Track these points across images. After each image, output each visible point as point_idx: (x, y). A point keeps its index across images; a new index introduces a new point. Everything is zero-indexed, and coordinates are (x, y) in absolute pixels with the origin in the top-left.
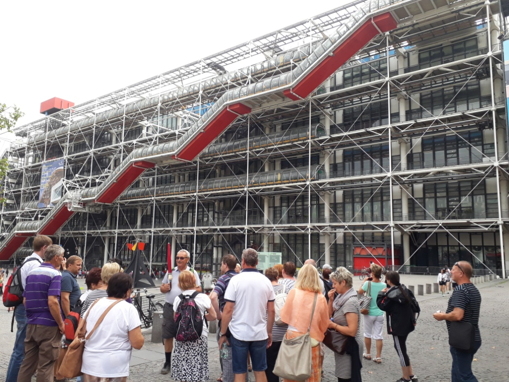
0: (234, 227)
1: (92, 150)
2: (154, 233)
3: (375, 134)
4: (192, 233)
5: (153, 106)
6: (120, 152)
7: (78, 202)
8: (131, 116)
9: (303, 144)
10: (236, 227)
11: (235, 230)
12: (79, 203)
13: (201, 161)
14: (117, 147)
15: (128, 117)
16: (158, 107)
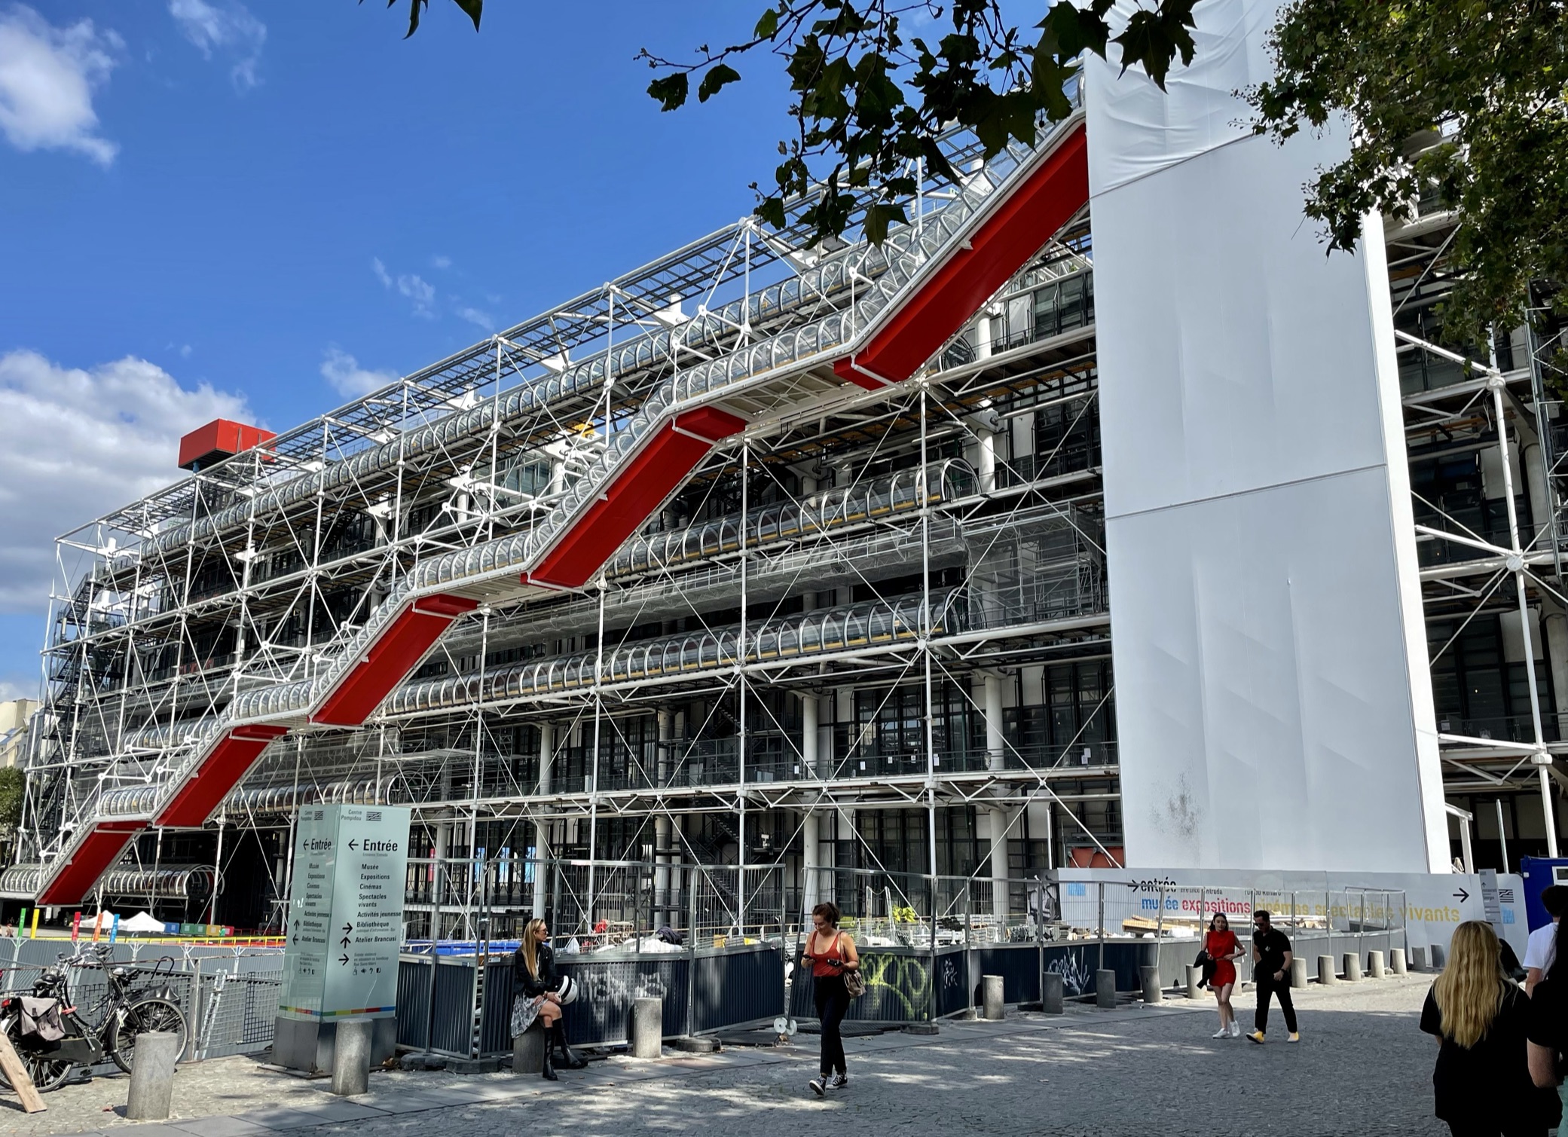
0: (705, 789)
1: (313, 570)
4: (587, 812)
5: (479, 431)
10: (713, 790)
11: (711, 801)
14: (380, 557)
15: (411, 468)
16: (493, 434)
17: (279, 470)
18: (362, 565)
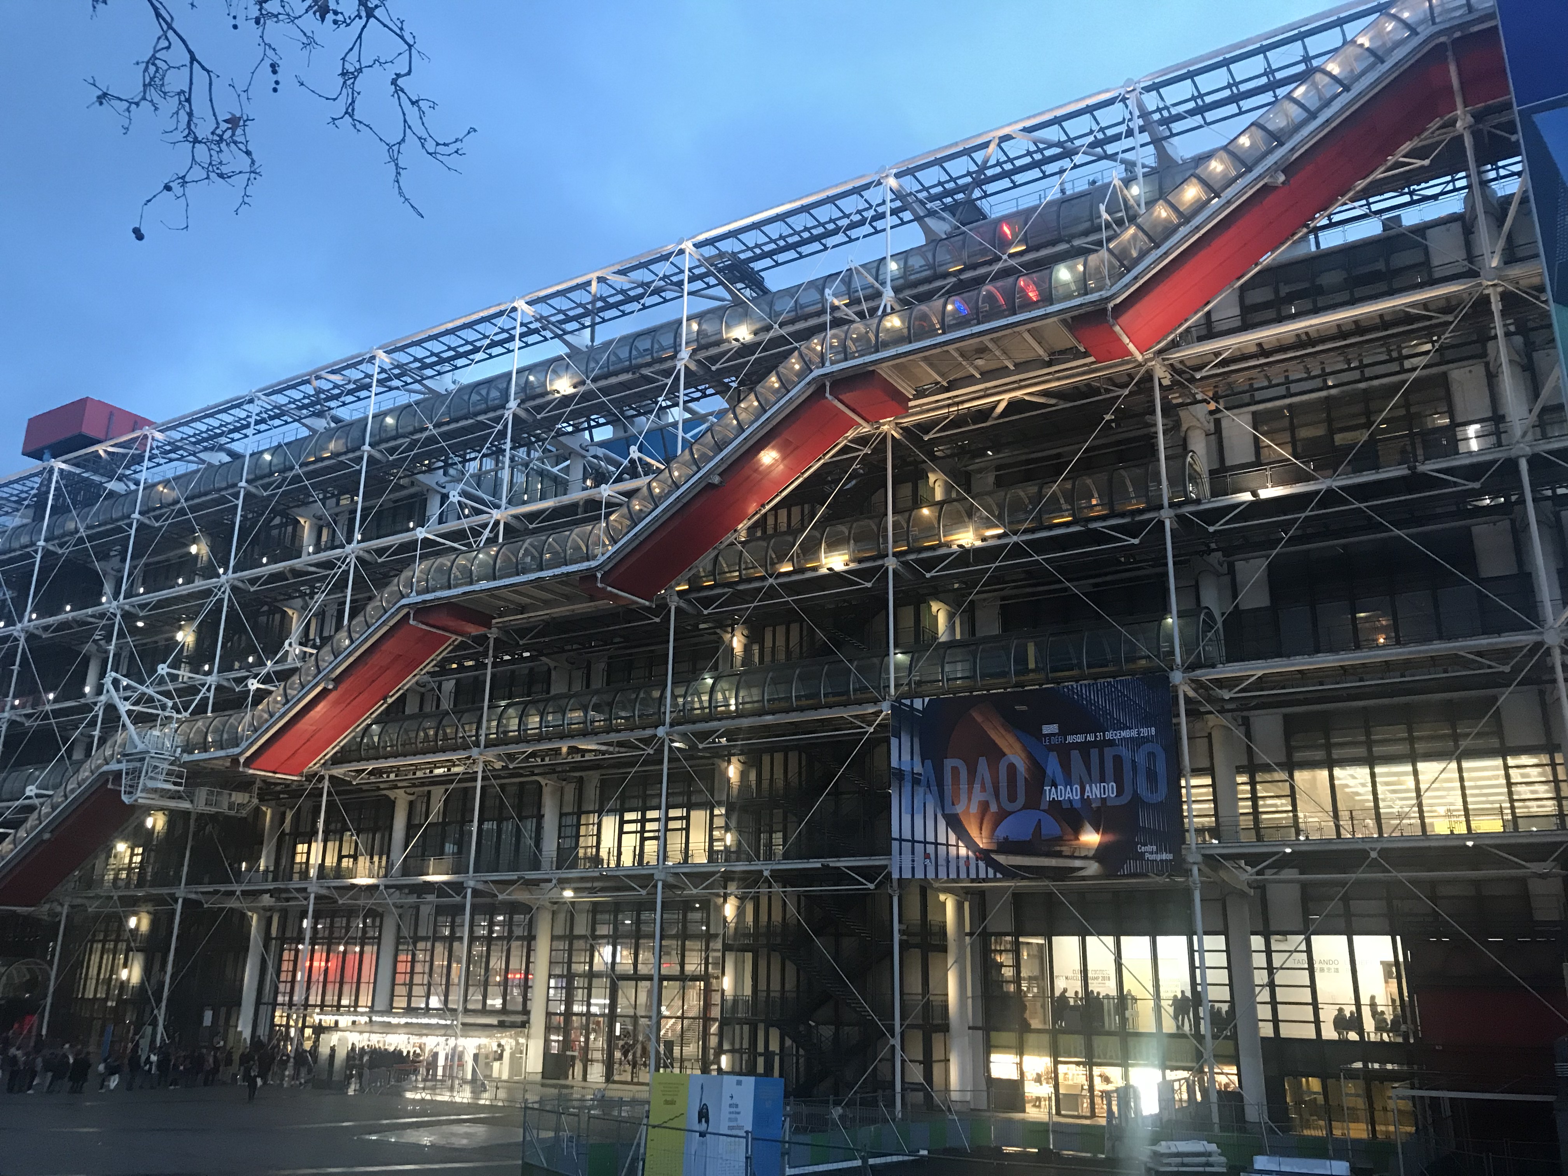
0: (833, 863)
1: (226, 577)
2: (476, 893)
3: (1447, 484)
4: (644, 892)
5: (485, 412)
6: (341, 585)
7: (166, 766)
8: (392, 451)
9: (1130, 530)
10: (843, 863)
11: (838, 876)
12: (170, 773)
13: (683, 604)
14: (329, 565)
15: (377, 455)
16: (508, 415)
17: (171, 460)
18: (296, 573)
